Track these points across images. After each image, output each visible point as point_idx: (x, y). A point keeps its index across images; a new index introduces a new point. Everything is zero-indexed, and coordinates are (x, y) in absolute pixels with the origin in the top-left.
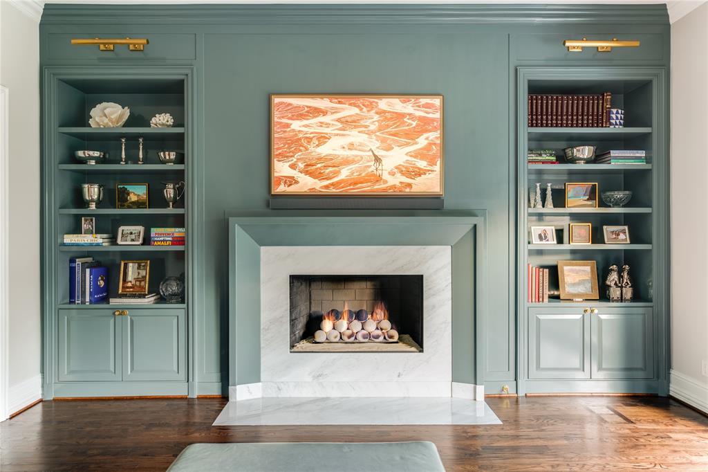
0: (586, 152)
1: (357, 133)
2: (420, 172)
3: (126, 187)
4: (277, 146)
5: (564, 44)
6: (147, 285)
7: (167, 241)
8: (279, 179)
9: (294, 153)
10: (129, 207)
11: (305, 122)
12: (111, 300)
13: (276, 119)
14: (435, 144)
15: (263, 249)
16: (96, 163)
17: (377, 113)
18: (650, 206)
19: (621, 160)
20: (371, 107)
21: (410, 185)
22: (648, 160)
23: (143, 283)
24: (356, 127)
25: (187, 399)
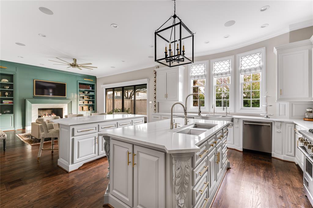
0: (87, 92)
7: (7, 103)
15: (32, 104)
18: (94, 99)
22: (94, 94)
25: (14, 131)
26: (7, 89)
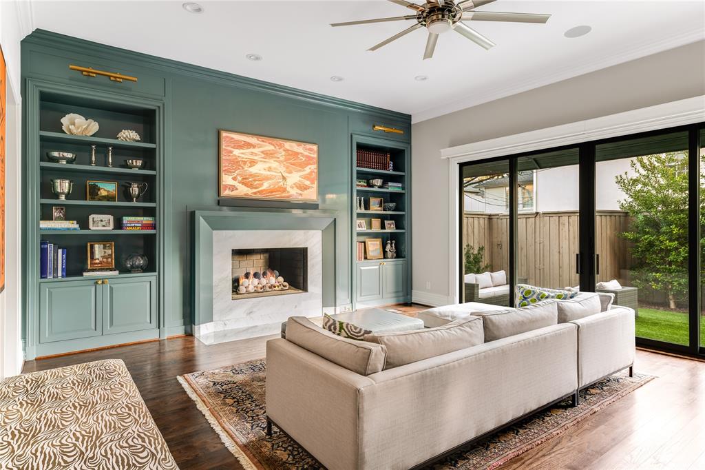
0: (378, 182)
1: (272, 162)
2: (306, 188)
3: (97, 184)
4: (224, 165)
5: (374, 126)
6: (113, 261)
7: (137, 227)
8: (226, 186)
9: (235, 170)
10: (99, 200)
11: (242, 151)
12: (84, 274)
13: (224, 147)
14: (314, 172)
15: (214, 232)
16: (68, 162)
17: (284, 150)
18: (404, 211)
19: (393, 187)
20: (281, 146)
21: (301, 194)
22: (403, 188)
23: (109, 260)
24: (272, 157)
25: (159, 341)
26: (136, 171)
